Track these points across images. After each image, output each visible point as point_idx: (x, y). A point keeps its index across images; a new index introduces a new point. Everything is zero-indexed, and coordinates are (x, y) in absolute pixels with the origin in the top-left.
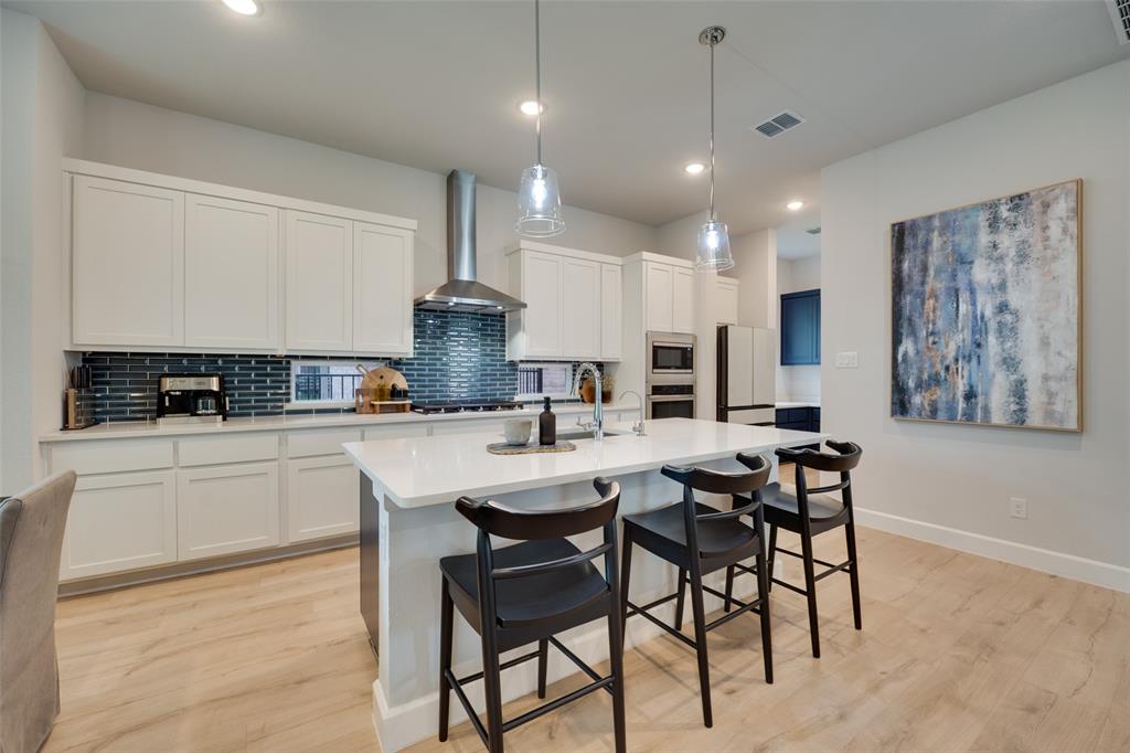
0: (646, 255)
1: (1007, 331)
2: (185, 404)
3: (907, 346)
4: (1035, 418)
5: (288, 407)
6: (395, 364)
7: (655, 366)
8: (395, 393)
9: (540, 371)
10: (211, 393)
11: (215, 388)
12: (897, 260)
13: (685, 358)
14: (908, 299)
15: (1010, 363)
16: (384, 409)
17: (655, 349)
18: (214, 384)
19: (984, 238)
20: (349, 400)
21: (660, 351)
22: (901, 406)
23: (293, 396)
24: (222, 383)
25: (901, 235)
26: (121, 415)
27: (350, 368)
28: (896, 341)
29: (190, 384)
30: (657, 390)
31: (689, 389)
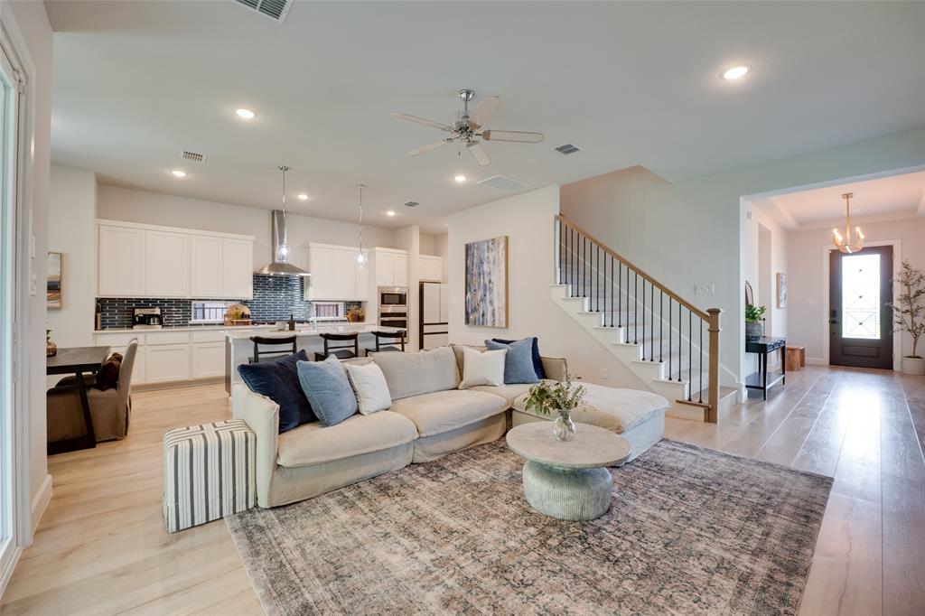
0: (377, 248)
1: (491, 290)
2: (145, 320)
3: (469, 295)
4: (497, 325)
5: (190, 322)
6: (245, 302)
7: (383, 303)
8: (243, 316)
9: (337, 306)
10: (157, 316)
11: (159, 313)
12: (467, 260)
13: (402, 299)
14: (469, 275)
15: (491, 302)
16: (238, 323)
17: (383, 295)
18: (157, 311)
19: (486, 254)
20: (220, 319)
21: (386, 296)
22: (467, 321)
23: (193, 318)
24: (161, 311)
25: (468, 248)
26: (112, 326)
27: (221, 305)
28: (466, 294)
29: (148, 312)
30: (383, 315)
31: (404, 315)
